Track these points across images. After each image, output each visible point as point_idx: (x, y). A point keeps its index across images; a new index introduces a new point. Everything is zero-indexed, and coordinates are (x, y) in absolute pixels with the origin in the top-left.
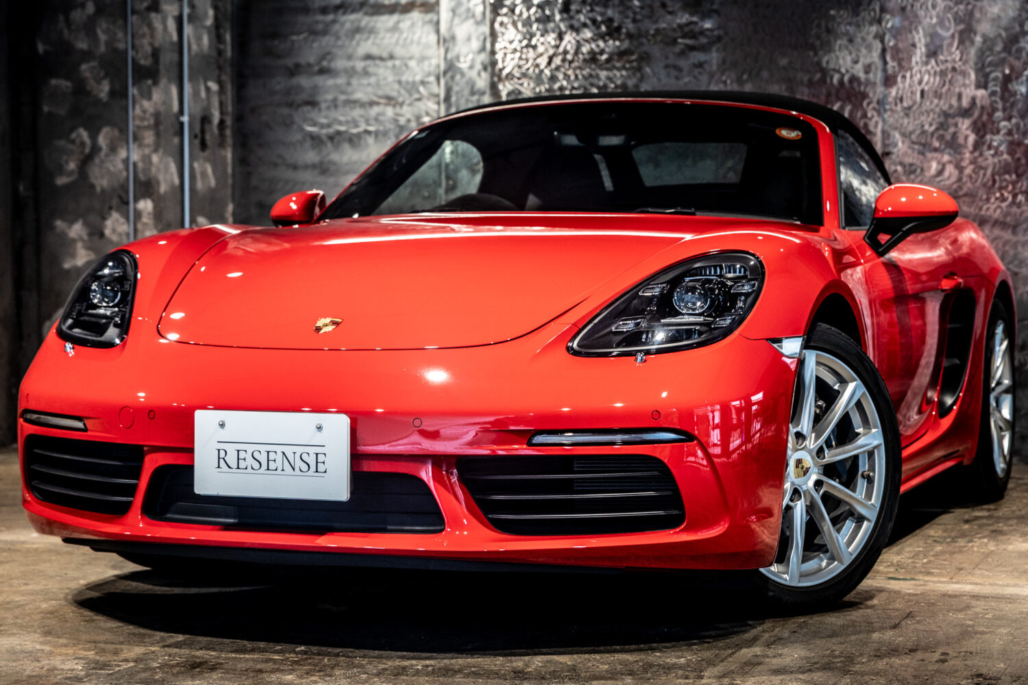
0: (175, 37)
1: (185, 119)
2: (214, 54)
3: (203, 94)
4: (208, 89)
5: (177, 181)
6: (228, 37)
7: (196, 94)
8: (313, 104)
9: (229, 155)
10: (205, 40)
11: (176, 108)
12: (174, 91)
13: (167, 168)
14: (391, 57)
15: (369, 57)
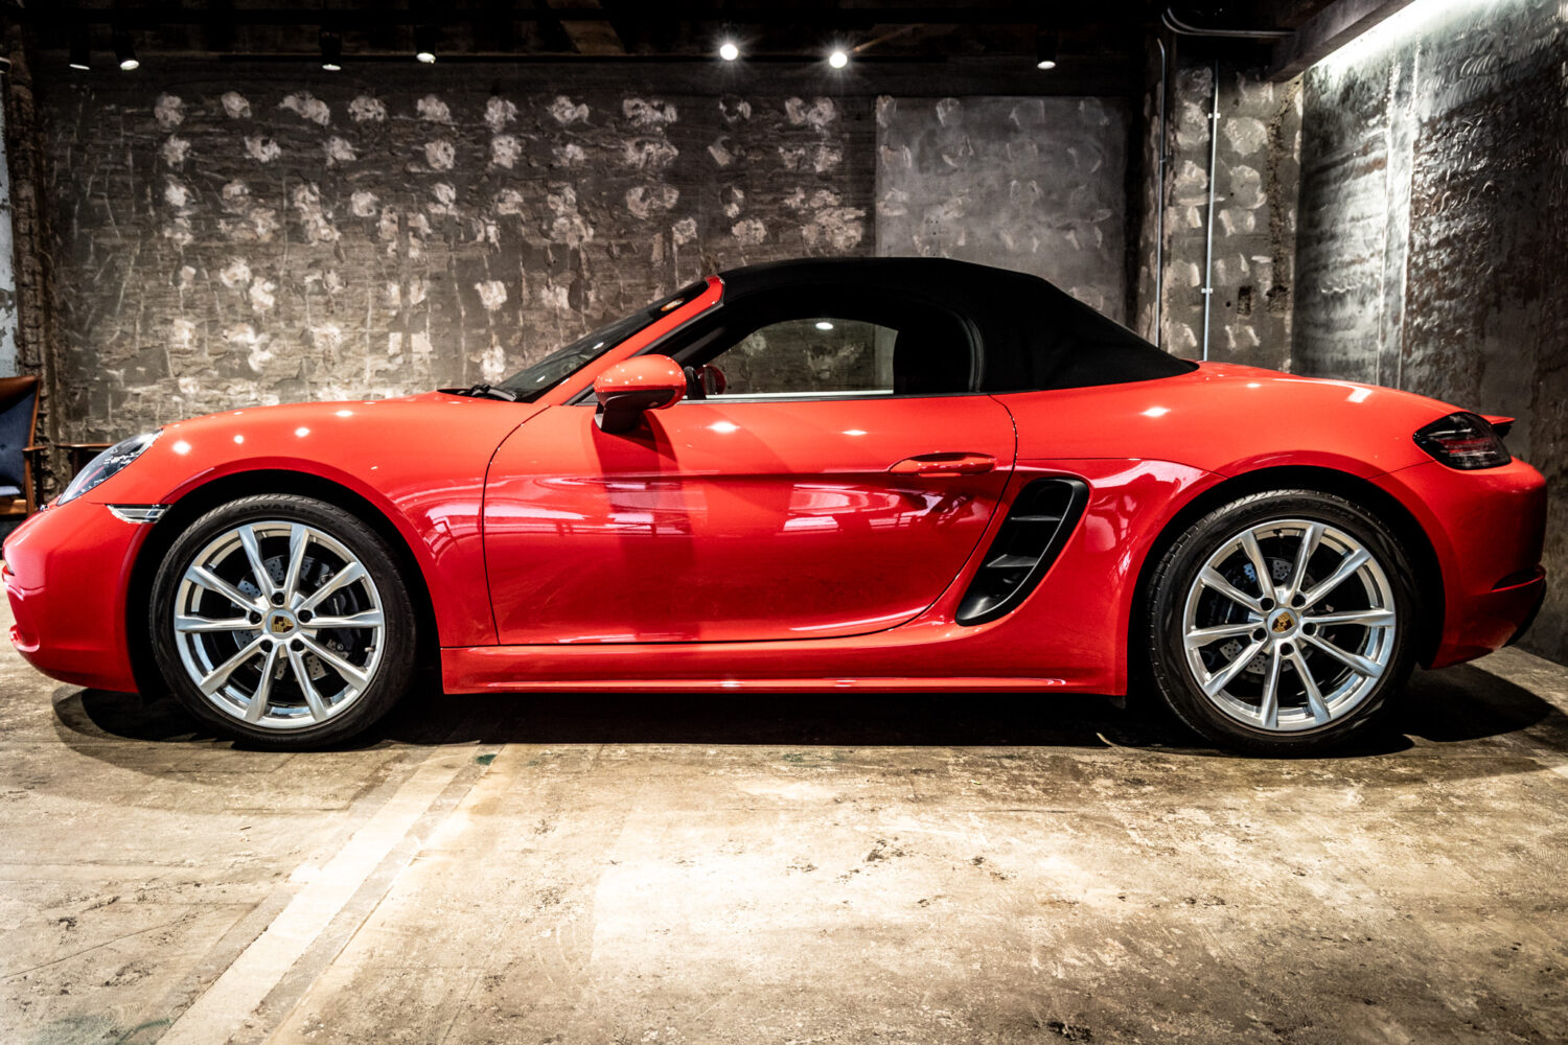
0: (1199, 223)
1: (1208, 291)
2: (1266, 231)
3: (1244, 267)
4: (1252, 264)
5: (1194, 343)
6: (1291, 215)
7: (1232, 268)
8: (1326, 267)
9: (1288, 317)
10: (1251, 221)
11: (1196, 281)
12: (1195, 269)
13: (1178, 334)
14: (1363, 218)
15: (1353, 219)
